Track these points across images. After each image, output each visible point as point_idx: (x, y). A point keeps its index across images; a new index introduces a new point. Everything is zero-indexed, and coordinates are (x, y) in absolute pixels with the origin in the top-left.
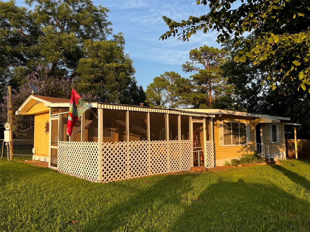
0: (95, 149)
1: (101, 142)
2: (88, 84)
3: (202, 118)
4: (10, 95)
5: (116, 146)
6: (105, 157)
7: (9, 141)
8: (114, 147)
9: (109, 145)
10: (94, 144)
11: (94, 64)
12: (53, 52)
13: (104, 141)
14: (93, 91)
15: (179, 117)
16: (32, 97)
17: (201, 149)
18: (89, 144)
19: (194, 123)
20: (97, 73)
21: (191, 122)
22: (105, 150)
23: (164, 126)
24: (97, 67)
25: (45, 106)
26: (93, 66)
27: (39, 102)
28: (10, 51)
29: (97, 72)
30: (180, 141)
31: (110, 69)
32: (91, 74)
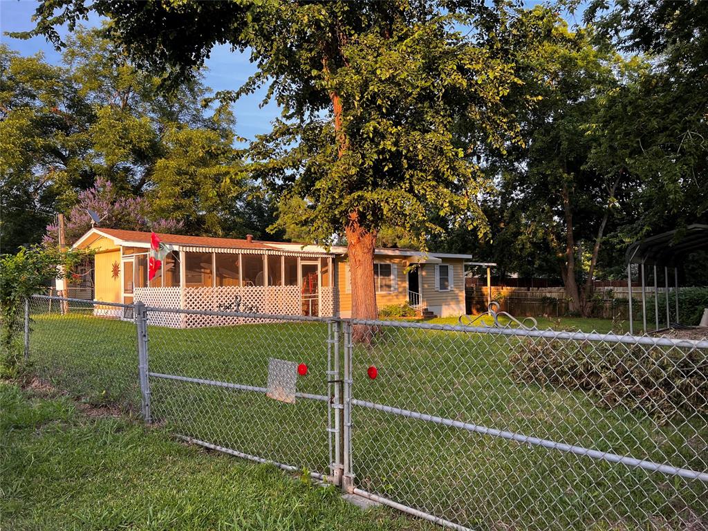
0: (178, 294)
1: (183, 287)
2: (171, 202)
3: (316, 259)
4: (62, 226)
5: (200, 292)
6: (188, 303)
7: (62, 289)
8: (198, 292)
9: (192, 291)
10: (176, 289)
11: (180, 169)
12: (114, 149)
13: (188, 286)
14: (178, 214)
15: (283, 258)
16: (94, 230)
17: (315, 297)
18: (171, 290)
19: (303, 265)
20: (185, 184)
21: (300, 263)
22: (188, 295)
23: (262, 269)
24: (186, 173)
25: (115, 244)
26: (180, 173)
27: (103, 237)
28: (42, 146)
29: (184, 182)
30: (283, 288)
31: (205, 177)
32: (175, 185)
